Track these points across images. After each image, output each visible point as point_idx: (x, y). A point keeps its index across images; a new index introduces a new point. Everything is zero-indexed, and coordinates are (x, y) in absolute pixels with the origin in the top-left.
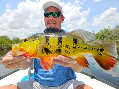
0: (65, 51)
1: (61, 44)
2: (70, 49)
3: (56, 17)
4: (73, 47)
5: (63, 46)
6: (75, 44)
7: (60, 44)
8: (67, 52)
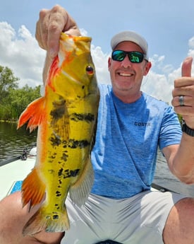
0: (55, 154)
1: (69, 146)
2: (59, 163)
3: (136, 62)
4: (62, 170)
5: (65, 149)
6: (68, 174)
7: (71, 144)
8: (53, 157)
